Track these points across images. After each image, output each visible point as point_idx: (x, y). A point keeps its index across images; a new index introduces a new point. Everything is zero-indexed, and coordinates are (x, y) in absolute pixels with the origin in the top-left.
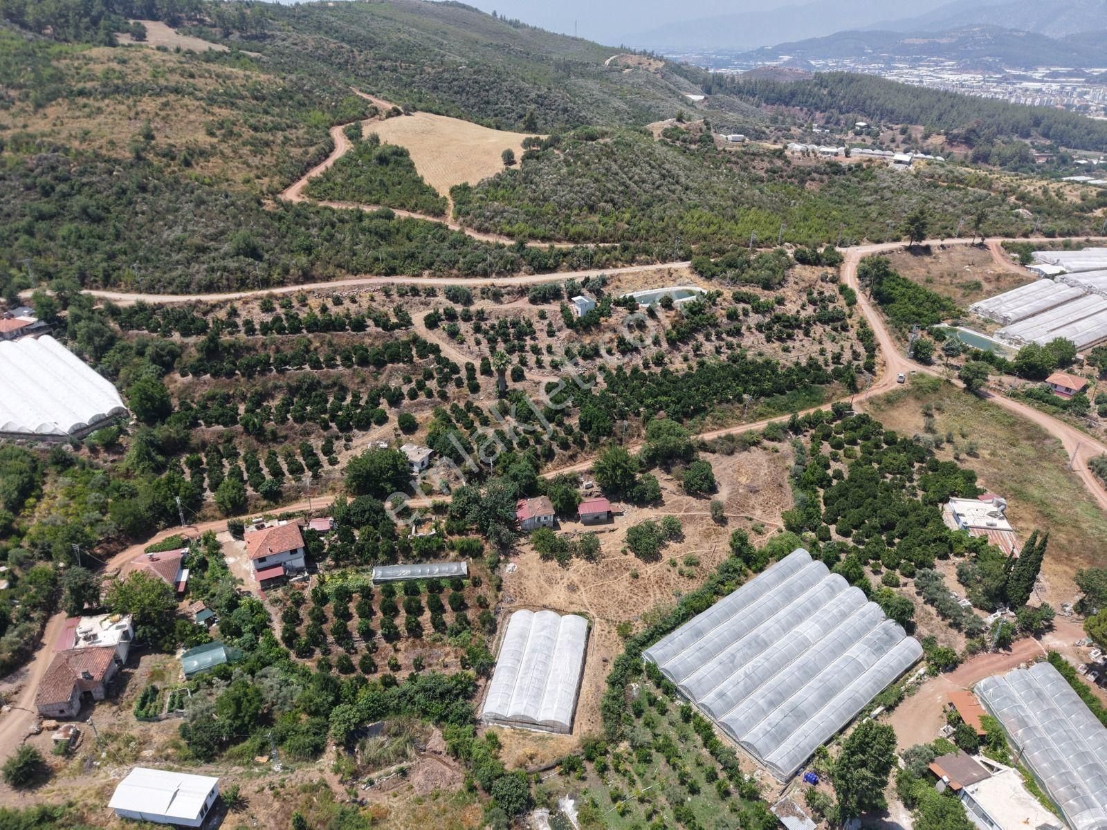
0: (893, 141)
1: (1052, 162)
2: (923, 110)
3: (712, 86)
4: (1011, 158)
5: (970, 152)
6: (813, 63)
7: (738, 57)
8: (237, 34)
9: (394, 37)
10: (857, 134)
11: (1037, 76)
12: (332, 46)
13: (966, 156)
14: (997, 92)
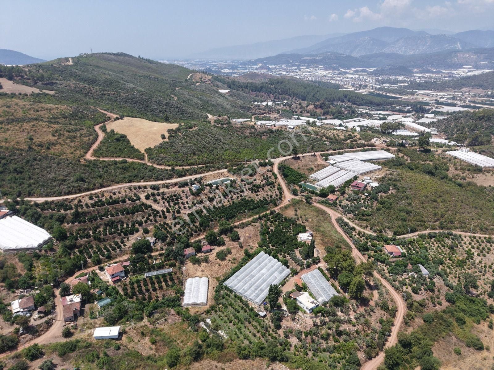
0: (297, 108)
1: (350, 113)
2: (308, 93)
3: (232, 85)
4: (336, 112)
5: (322, 111)
6: (270, 66)
7: (242, 64)
8: (40, 83)
9: (104, 77)
10: (284, 105)
11: (351, 72)
12: (81, 86)
13: (321, 113)
14: (337, 80)
